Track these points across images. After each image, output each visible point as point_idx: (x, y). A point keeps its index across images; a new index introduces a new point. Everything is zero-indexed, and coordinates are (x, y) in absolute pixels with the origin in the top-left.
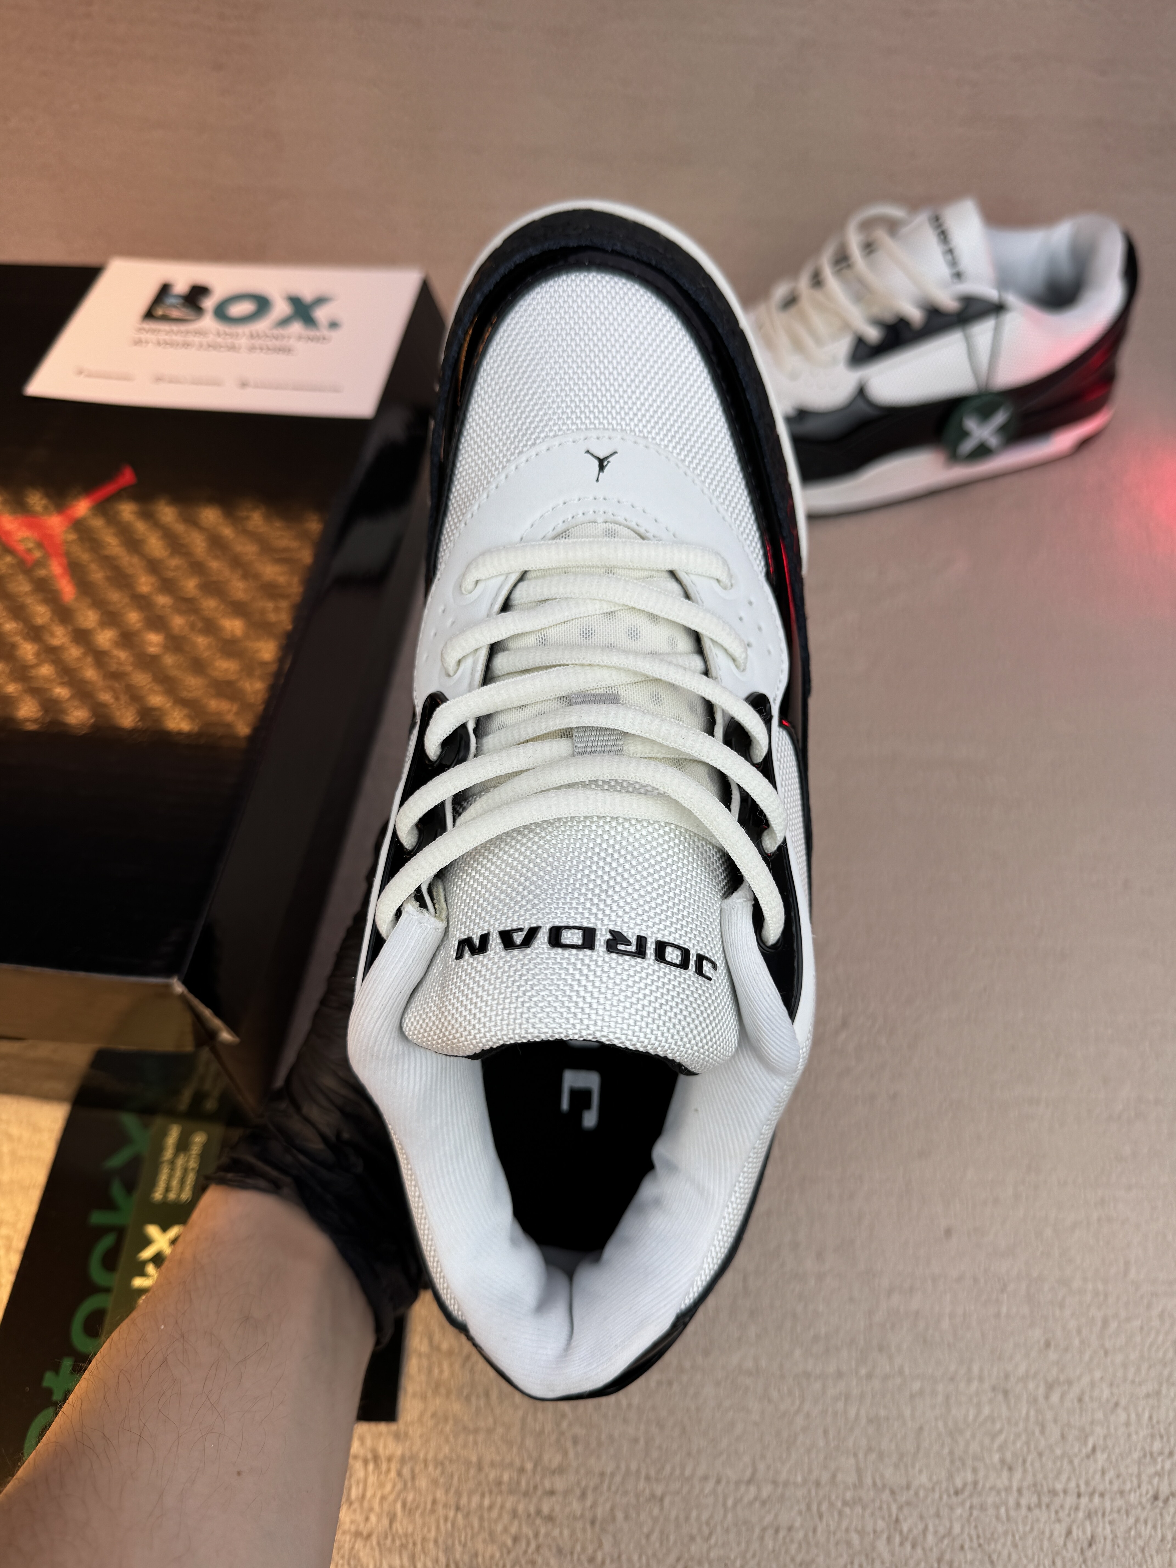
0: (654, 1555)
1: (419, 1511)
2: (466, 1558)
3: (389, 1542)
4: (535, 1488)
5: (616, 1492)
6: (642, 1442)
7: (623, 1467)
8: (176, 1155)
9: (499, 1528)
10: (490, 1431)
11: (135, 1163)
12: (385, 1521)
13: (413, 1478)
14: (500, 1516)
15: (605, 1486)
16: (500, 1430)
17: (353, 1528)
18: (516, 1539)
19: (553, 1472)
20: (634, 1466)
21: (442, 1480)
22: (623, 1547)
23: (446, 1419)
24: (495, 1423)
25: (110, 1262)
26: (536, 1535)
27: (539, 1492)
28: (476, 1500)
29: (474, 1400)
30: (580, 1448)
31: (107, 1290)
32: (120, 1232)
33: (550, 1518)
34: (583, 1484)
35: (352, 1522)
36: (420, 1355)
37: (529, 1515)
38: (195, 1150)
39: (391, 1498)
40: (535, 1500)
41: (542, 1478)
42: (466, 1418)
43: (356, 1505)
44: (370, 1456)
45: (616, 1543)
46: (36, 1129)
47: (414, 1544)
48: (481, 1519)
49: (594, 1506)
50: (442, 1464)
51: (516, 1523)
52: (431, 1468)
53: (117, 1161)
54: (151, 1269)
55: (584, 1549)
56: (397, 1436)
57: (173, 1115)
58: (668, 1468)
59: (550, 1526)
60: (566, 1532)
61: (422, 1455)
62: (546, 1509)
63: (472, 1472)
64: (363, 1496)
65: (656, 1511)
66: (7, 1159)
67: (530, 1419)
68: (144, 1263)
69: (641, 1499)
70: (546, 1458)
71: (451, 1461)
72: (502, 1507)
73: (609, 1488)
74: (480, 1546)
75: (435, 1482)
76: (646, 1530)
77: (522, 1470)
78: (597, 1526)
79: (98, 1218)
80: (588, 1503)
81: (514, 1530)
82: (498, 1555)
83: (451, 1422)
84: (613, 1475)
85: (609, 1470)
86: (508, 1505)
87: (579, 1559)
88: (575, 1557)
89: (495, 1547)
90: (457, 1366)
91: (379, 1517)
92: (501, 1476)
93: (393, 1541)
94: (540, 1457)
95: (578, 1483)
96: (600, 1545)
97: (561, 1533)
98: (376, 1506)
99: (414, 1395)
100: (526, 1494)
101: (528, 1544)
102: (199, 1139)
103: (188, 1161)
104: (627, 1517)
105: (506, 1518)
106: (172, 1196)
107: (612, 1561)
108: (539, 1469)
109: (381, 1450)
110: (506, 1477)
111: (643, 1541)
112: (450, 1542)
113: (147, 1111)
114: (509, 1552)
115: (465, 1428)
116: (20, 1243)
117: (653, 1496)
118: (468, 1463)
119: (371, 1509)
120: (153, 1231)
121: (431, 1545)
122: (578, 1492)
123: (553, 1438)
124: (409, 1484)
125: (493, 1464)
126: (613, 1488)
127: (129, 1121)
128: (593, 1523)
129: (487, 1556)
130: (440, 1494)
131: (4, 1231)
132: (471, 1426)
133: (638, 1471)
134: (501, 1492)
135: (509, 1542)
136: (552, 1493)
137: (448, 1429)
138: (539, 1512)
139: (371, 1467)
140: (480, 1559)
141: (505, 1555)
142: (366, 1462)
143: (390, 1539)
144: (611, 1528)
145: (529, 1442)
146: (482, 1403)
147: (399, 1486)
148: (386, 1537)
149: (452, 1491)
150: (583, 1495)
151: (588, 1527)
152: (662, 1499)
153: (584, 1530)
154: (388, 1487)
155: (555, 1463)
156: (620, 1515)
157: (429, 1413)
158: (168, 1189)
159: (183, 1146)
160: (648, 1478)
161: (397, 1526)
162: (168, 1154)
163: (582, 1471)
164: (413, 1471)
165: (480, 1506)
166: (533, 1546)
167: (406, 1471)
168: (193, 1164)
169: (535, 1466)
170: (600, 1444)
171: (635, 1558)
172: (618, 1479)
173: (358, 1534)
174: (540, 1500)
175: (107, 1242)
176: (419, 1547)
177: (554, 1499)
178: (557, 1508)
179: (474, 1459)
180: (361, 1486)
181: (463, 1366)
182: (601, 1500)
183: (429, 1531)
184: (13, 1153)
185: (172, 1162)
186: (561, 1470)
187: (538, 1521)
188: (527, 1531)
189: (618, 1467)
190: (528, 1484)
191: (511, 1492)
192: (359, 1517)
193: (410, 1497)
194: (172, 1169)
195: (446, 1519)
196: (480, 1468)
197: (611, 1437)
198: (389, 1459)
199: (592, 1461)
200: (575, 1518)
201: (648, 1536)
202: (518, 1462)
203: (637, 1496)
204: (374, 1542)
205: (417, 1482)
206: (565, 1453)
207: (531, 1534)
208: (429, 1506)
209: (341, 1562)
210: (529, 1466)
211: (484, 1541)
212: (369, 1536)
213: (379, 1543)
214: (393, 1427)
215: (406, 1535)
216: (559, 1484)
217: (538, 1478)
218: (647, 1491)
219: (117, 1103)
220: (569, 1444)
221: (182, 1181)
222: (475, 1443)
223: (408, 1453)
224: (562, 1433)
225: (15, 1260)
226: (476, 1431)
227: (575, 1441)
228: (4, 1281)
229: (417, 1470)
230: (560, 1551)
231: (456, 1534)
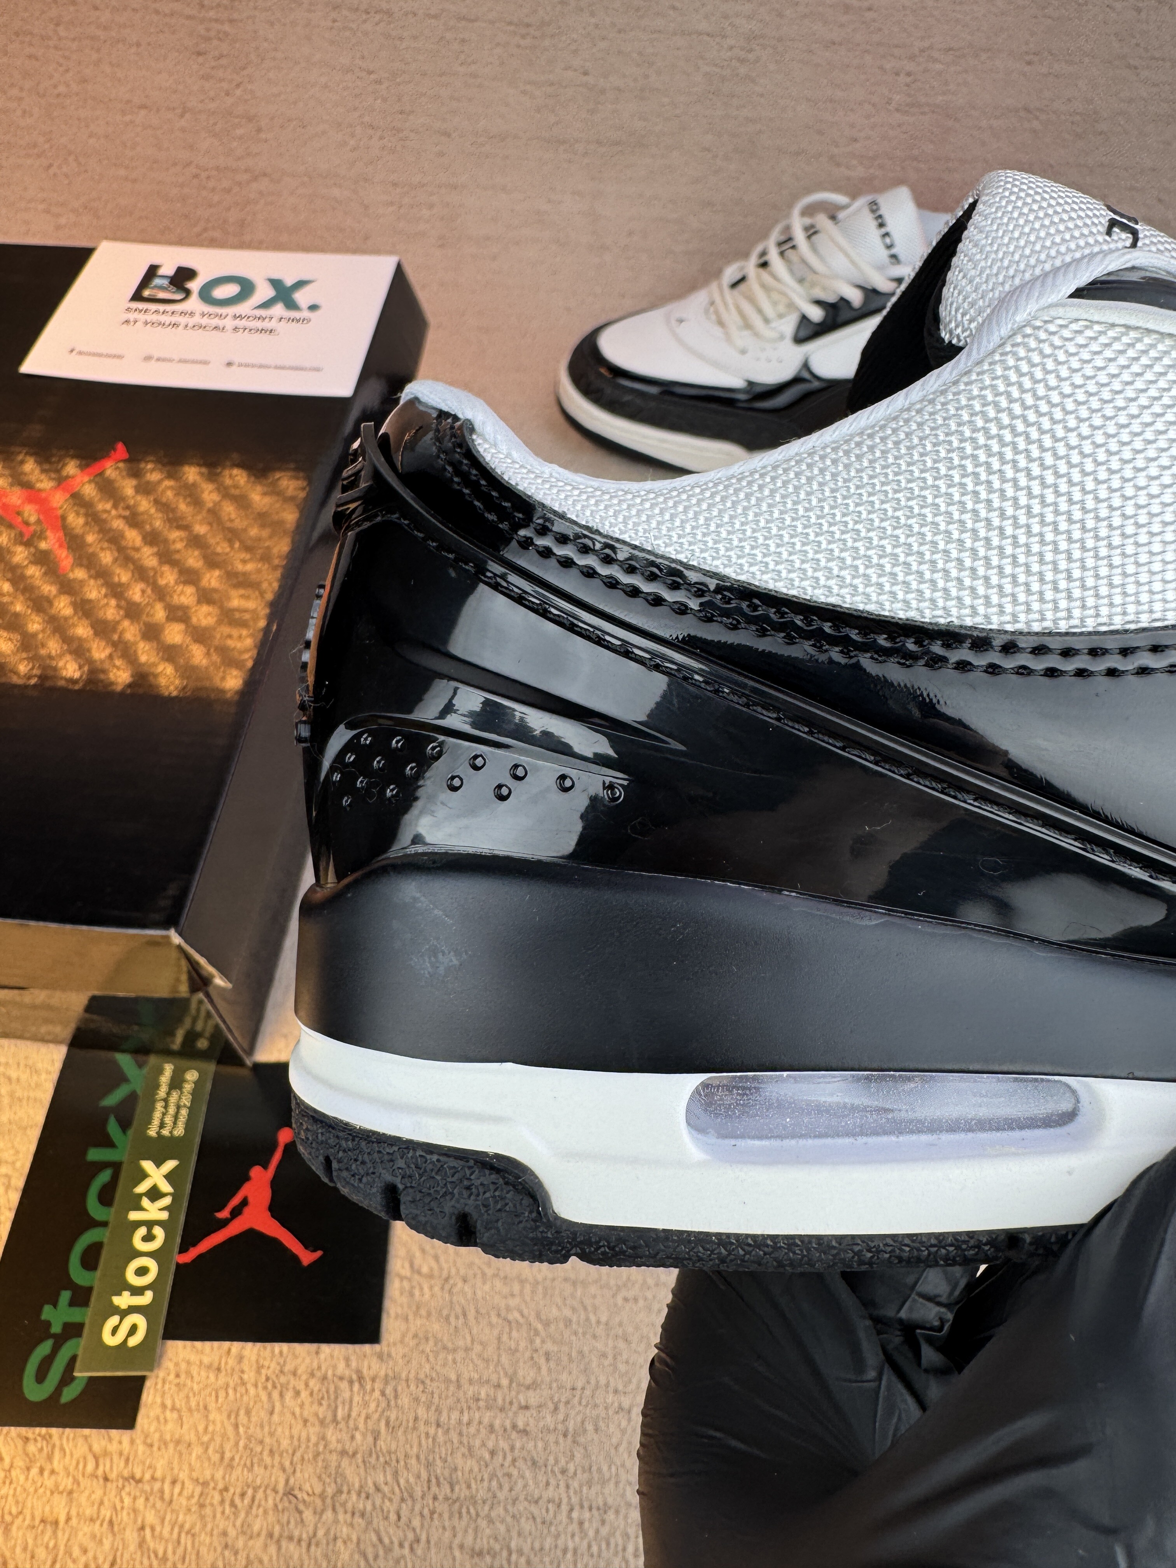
0: (623, 1465)
1: (402, 1430)
2: (447, 1473)
3: (373, 1460)
4: (511, 1403)
5: (587, 1406)
6: (610, 1357)
7: (593, 1381)
8: (169, 1094)
9: (477, 1443)
10: (467, 1350)
11: (132, 1099)
12: (370, 1439)
13: (396, 1397)
14: (478, 1431)
15: (576, 1400)
16: (478, 1348)
17: (339, 1447)
18: (493, 1453)
19: (528, 1388)
20: (603, 1380)
21: (423, 1399)
22: (593, 1458)
23: (427, 1339)
24: (473, 1341)
25: (106, 1197)
26: (512, 1448)
27: (515, 1407)
28: (455, 1415)
29: (452, 1319)
30: (552, 1364)
31: (105, 1224)
32: (116, 1167)
33: (525, 1432)
34: (556, 1399)
35: (338, 1441)
36: (402, 1278)
37: (505, 1430)
38: (188, 1087)
39: (376, 1416)
40: (510, 1414)
41: (518, 1393)
42: (445, 1339)
43: (342, 1425)
44: (355, 1377)
45: (587, 1455)
46: (34, 1070)
47: (398, 1461)
48: (460, 1434)
49: (567, 1417)
50: (423, 1382)
51: (493, 1436)
52: (413, 1387)
53: (112, 1100)
54: (145, 1202)
55: (557, 1461)
56: (380, 1356)
57: (168, 1053)
58: (634, 1381)
59: (525, 1439)
60: (540, 1445)
61: (404, 1376)
62: (521, 1424)
63: (452, 1388)
64: (349, 1416)
65: (624, 1424)
66: (6, 1101)
67: (505, 1338)
68: (140, 1196)
69: (611, 1412)
70: (521, 1373)
71: (432, 1380)
72: (480, 1423)
73: (580, 1403)
74: (459, 1461)
75: (417, 1400)
76: (614, 1440)
77: (498, 1386)
78: (569, 1437)
79: (95, 1155)
80: (561, 1417)
81: (490, 1444)
82: (476, 1469)
83: (431, 1343)
84: (583, 1389)
85: (579, 1385)
86: (486, 1421)
87: (553, 1471)
88: (549, 1468)
89: (474, 1462)
90: (436, 1289)
91: (364, 1435)
92: (479, 1394)
93: (378, 1458)
94: (515, 1373)
95: (552, 1398)
96: (572, 1457)
97: (535, 1446)
98: (361, 1426)
99: (397, 1316)
100: (502, 1410)
101: (505, 1458)
102: (192, 1076)
103: (180, 1098)
104: (596, 1430)
105: (483, 1431)
106: (165, 1132)
107: (584, 1471)
108: (514, 1385)
109: (365, 1371)
110: (483, 1395)
111: (613, 1451)
112: (431, 1458)
113: (141, 1051)
114: (487, 1466)
115: (445, 1348)
116: (20, 1182)
117: (621, 1408)
118: (448, 1381)
119: (357, 1429)
120: (147, 1165)
121: (413, 1461)
122: (551, 1406)
123: (528, 1354)
124: (392, 1403)
125: (471, 1381)
126: (584, 1402)
127: (124, 1060)
128: (565, 1435)
129: (467, 1469)
130: (421, 1412)
131: (4, 1170)
132: (450, 1345)
133: (607, 1385)
134: (479, 1408)
135: (487, 1456)
136: (527, 1408)
137: (428, 1350)
138: (514, 1427)
139: (356, 1387)
140: (460, 1474)
141: (483, 1468)
142: (351, 1382)
143: (374, 1456)
144: (582, 1440)
145: (504, 1359)
146: (461, 1320)
147: (383, 1405)
148: (370, 1455)
149: (433, 1408)
150: (556, 1409)
151: (561, 1439)
152: (629, 1412)
153: (557, 1443)
154: (373, 1406)
155: (529, 1381)
156: (590, 1427)
157: (410, 1335)
158: (162, 1125)
159: (176, 1083)
160: (616, 1391)
161: (381, 1443)
162: (162, 1092)
163: (554, 1385)
164: (396, 1391)
165: (460, 1422)
166: (509, 1458)
167: (389, 1390)
168: (186, 1101)
169: (511, 1382)
170: (571, 1360)
171: (605, 1468)
172: (588, 1392)
173: (343, 1453)
174: (515, 1413)
175: (105, 1177)
176: (402, 1463)
177: (528, 1413)
178: (531, 1421)
179: (453, 1377)
180: (347, 1407)
181: (442, 1288)
182: (573, 1413)
183: (411, 1447)
184: (12, 1094)
185: (166, 1100)
186: (533, 1386)
187: (514, 1435)
188: (503, 1445)
189: (588, 1382)
190: (504, 1400)
191: (488, 1408)
192: (346, 1437)
193: (393, 1417)
194: (166, 1107)
195: (427, 1434)
196: (459, 1387)
197: (581, 1352)
198: (373, 1380)
199: (564, 1377)
200: (549, 1431)
201: (616, 1448)
202: (494, 1378)
203: (606, 1408)
204: (360, 1460)
205: (399, 1401)
206: (539, 1368)
207: (507, 1448)
208: (411, 1425)
209: (328, 1480)
210: (505, 1382)
211: (463, 1455)
212: (355, 1454)
213: (364, 1461)
214: (377, 1347)
215: (389, 1453)
216: (533, 1398)
217: (513, 1393)
218: (616, 1404)
219: (113, 1044)
220: (542, 1361)
221: (176, 1117)
222: (454, 1361)
223: (391, 1374)
224: (536, 1351)
225: (15, 1198)
226: (455, 1350)
227: (547, 1355)
228: (3, 1218)
229: (399, 1388)
230: (534, 1463)
231: (437, 1450)
